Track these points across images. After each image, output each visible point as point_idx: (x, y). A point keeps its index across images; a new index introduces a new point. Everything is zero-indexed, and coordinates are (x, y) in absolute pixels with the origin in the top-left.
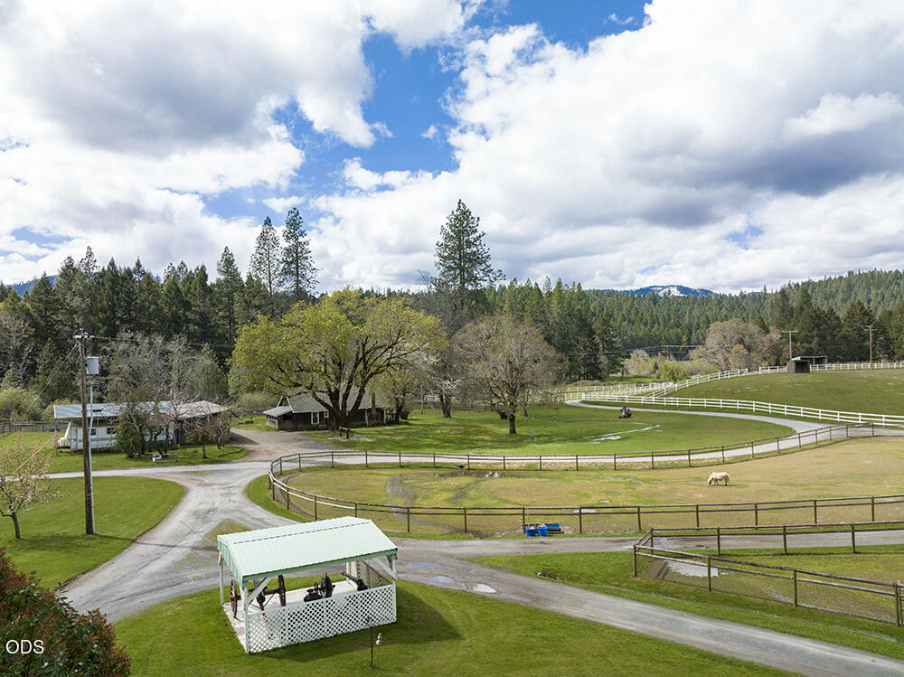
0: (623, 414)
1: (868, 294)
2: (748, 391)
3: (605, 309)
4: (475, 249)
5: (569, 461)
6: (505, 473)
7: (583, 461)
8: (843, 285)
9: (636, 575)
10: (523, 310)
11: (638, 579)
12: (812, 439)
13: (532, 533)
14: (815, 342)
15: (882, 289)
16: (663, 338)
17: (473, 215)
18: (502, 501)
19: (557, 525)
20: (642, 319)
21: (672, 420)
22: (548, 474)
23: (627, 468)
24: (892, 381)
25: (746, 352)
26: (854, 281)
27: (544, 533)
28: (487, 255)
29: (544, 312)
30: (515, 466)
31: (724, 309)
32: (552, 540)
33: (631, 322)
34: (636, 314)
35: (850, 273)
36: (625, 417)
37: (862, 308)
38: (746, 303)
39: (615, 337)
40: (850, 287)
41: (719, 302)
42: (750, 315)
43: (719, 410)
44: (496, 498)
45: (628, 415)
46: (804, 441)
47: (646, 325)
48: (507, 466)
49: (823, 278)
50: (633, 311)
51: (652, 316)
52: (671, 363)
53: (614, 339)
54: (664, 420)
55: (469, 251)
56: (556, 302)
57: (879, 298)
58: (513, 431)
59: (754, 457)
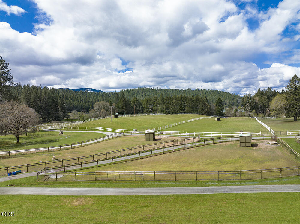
0: (61, 133)
1: (142, 94)
2: (99, 124)
3: (65, 96)
4: (7, 75)
5: (34, 150)
6: (9, 157)
7: (38, 150)
8: (136, 91)
9: (38, 181)
10: (31, 96)
11: (39, 181)
12: (111, 137)
13: (10, 175)
14: (124, 108)
15: (146, 92)
16: (84, 106)
17: (6, 62)
18: (5, 166)
19: (20, 171)
20: (77, 99)
21: (75, 134)
22: (25, 155)
23: (53, 151)
24: (136, 120)
25: (105, 111)
26: (139, 90)
27: (14, 174)
28: (12, 77)
29: (39, 97)
30: (14, 154)
31: (104, 97)
32: (17, 175)
33: (73, 100)
34: (76, 98)
35: (138, 88)
36: (61, 134)
37: (137, 99)
38: (110, 95)
39: (66, 106)
40: (138, 91)
41: (103, 95)
42: (111, 99)
43: (90, 130)
44: (2, 165)
45: (62, 133)
46: (109, 137)
47: (78, 101)
48: (11, 154)
49: (131, 89)
50: (74, 96)
51: (80, 98)
52: (84, 115)
53: (66, 107)
54: (73, 134)
55: (4, 75)
56: (43, 94)
57: (145, 95)
58: (18, 142)
59: (90, 144)
